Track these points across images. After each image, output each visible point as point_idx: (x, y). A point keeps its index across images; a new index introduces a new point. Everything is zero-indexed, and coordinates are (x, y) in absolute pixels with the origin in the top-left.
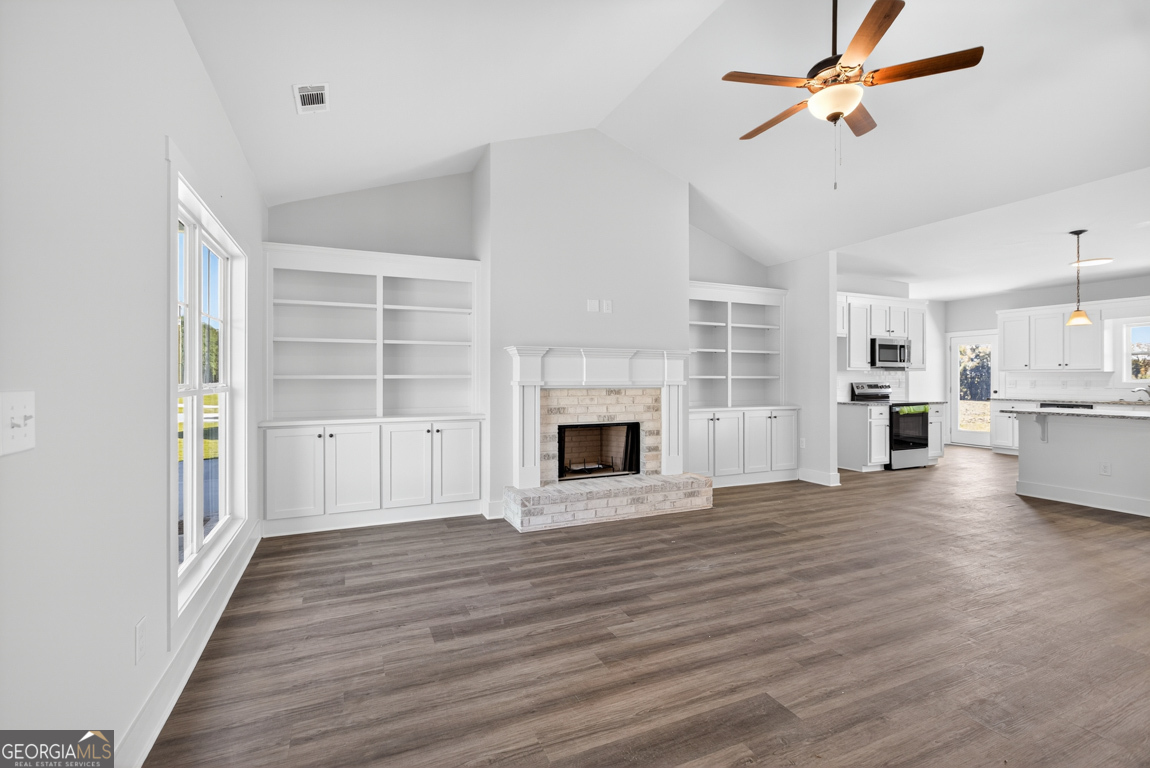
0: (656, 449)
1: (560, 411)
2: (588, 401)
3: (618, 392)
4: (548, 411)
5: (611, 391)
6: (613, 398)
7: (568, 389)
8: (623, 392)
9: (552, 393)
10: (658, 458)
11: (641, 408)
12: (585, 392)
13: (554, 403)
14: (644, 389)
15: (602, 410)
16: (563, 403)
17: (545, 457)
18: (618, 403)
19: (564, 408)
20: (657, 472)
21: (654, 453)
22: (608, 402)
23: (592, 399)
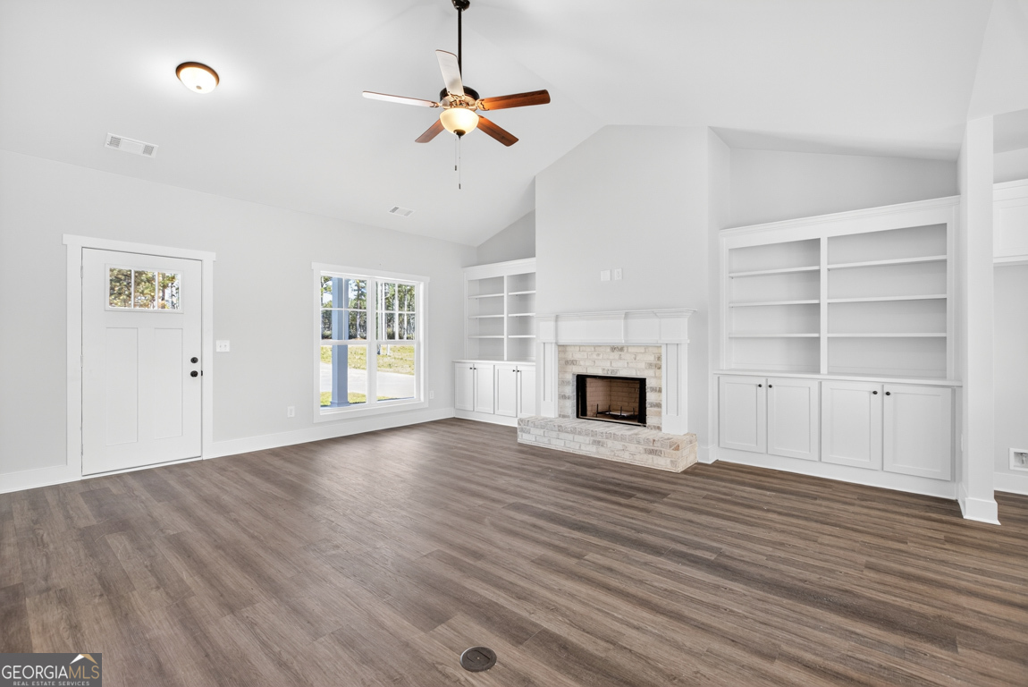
0: (659, 405)
1: (573, 362)
2: (595, 356)
3: (621, 349)
4: (565, 363)
5: (613, 349)
6: (616, 354)
7: (580, 346)
8: (625, 349)
9: (568, 349)
10: (659, 414)
11: (642, 365)
12: (593, 349)
13: (570, 357)
14: (646, 347)
15: (607, 365)
16: (577, 356)
17: (563, 397)
18: (620, 359)
19: (576, 361)
20: (659, 428)
21: (656, 409)
22: (611, 357)
23: (598, 355)
